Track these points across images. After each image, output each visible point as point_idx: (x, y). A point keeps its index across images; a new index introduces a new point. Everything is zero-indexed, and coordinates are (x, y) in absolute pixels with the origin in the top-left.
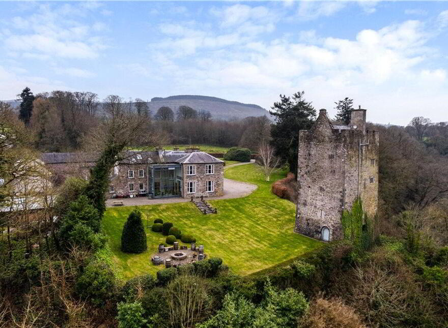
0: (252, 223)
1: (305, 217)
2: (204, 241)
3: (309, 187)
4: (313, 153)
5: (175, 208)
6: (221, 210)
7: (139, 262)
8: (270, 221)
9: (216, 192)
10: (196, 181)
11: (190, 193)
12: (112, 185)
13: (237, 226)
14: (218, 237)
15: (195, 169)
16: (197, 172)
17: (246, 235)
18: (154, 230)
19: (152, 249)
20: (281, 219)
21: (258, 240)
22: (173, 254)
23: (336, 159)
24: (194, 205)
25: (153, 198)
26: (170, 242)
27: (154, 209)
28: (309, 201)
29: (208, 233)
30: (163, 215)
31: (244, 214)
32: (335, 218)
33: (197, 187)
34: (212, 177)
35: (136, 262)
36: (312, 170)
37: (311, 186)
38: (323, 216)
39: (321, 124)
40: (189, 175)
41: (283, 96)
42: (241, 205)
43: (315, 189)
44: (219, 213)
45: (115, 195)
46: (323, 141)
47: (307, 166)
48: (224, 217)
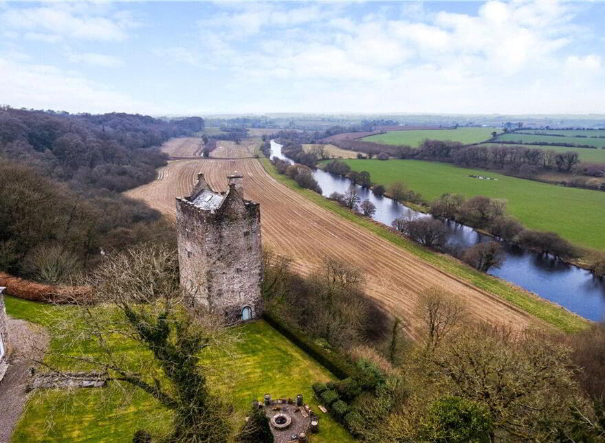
1: (221, 307)
4: (225, 235)
23: (252, 236)
32: (255, 293)
36: (226, 254)
37: (225, 271)
38: (242, 298)
39: (233, 200)
43: (231, 272)
46: (236, 219)
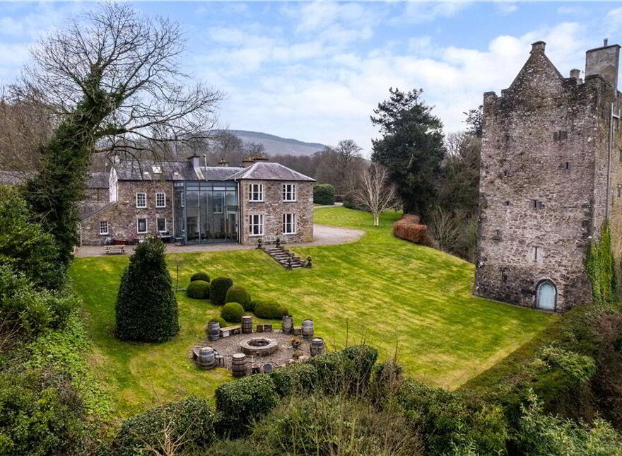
0: (386, 283)
1: (496, 263)
2: (303, 314)
3: (508, 203)
4: (515, 134)
5: (229, 258)
6: (317, 262)
7: (160, 364)
8: (416, 279)
9: (300, 234)
10: (265, 212)
11: (253, 235)
12: (105, 219)
13: (359, 288)
14: (331, 307)
15: (263, 192)
16: (268, 196)
17: (385, 303)
18: (192, 294)
19: (191, 333)
20: (434, 275)
21: (414, 310)
22: (244, 342)
23: (572, 140)
24: (264, 254)
25: (183, 244)
26: (231, 318)
27: (189, 260)
28: (506, 231)
29: (307, 299)
30: (208, 270)
31: (361, 268)
32: (570, 260)
33: (267, 225)
34: (292, 206)
35: (152, 364)
36: (514, 168)
37: (511, 200)
38: (540, 260)
39: (536, 72)
40: (252, 200)
41: (394, 90)
42: (351, 254)
43: (523, 205)
44: (316, 267)
45: (109, 239)
46: (539, 107)
47: (502, 162)
48: (327, 272)
